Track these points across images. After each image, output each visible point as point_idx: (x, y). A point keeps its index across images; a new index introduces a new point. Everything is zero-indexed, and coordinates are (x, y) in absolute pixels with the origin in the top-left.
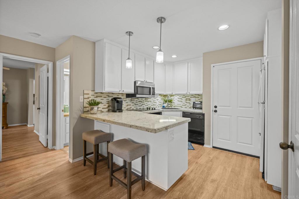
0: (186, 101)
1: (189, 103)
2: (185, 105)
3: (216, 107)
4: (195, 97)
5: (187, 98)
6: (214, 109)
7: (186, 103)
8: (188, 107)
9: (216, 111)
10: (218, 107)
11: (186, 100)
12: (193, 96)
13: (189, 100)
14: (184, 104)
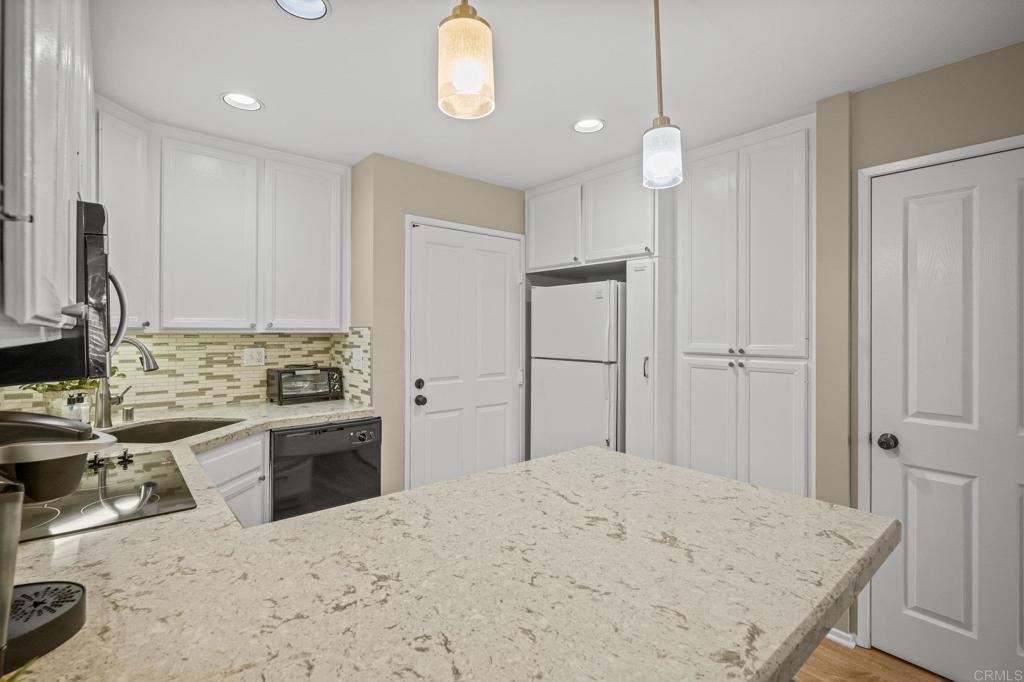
0: (209, 370)
1: (230, 378)
2: (202, 392)
3: (419, 384)
4: (263, 345)
5: (210, 349)
6: (417, 392)
7: (210, 376)
8: (223, 401)
9: (421, 401)
10: (426, 384)
11: (209, 361)
12: (251, 341)
13: (230, 363)
14: (194, 388)
